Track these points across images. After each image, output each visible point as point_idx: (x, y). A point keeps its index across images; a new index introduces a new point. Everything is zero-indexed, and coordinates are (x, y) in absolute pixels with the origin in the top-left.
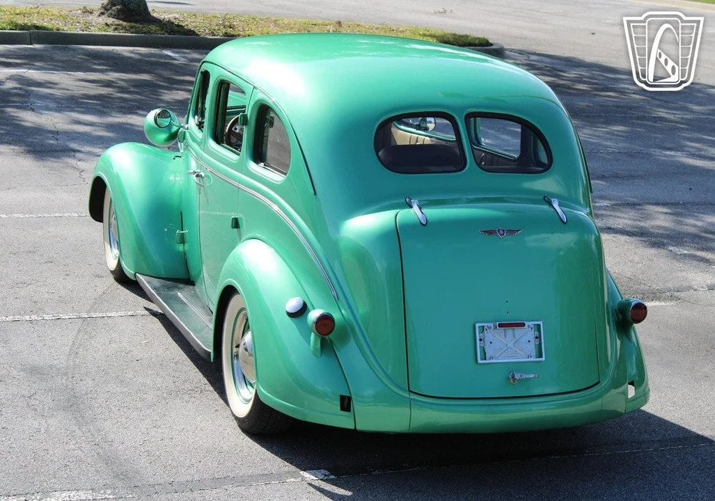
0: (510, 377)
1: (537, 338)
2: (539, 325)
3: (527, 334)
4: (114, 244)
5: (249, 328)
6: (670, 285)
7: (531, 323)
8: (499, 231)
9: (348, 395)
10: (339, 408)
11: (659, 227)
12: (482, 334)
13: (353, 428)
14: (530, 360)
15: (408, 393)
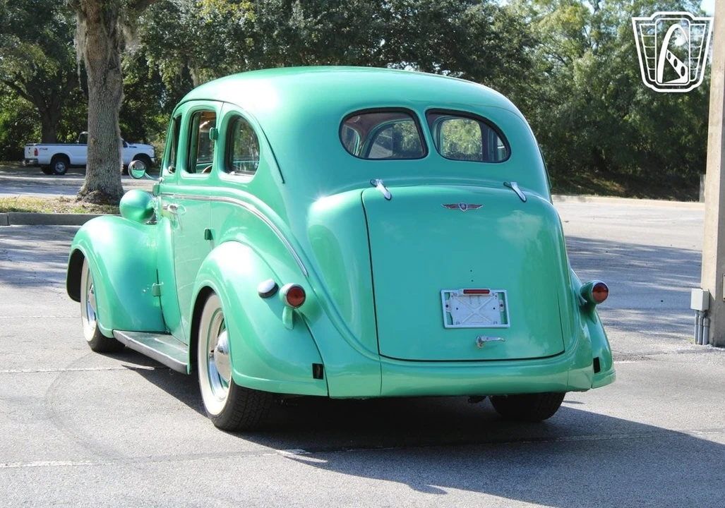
0: (477, 341)
1: (501, 305)
2: (503, 294)
3: (491, 302)
4: (91, 316)
5: (225, 327)
6: (642, 351)
7: (495, 291)
8: (461, 205)
9: (321, 363)
10: (312, 376)
11: (631, 321)
12: (447, 301)
13: (326, 395)
14: (496, 325)
15: (378, 356)
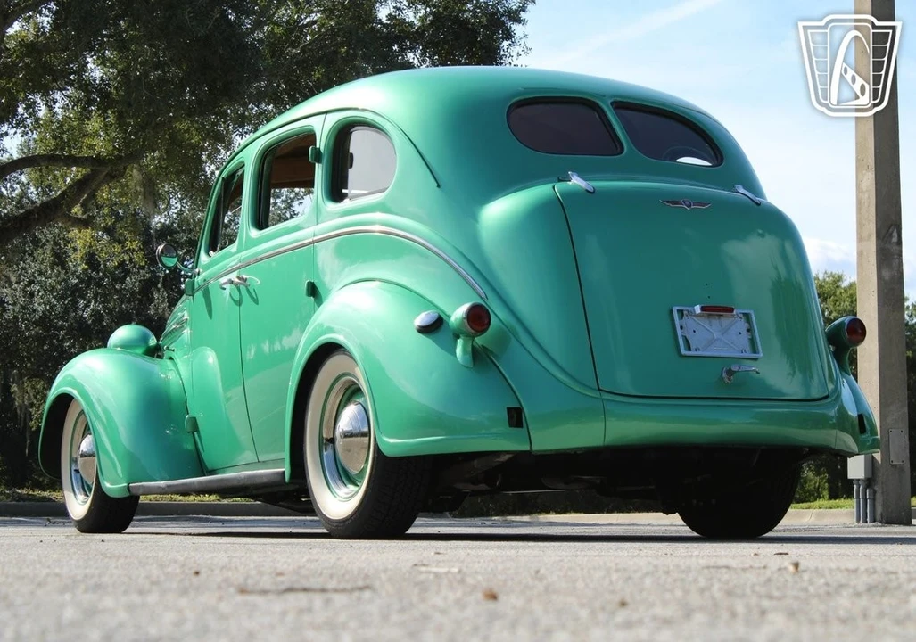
0: (724, 374)
1: (749, 330)
2: (748, 315)
3: (736, 324)
7: (739, 311)
8: (684, 202)
9: (518, 406)
10: (507, 425)
12: (681, 321)
13: (528, 449)
14: (744, 355)
15: (598, 392)
